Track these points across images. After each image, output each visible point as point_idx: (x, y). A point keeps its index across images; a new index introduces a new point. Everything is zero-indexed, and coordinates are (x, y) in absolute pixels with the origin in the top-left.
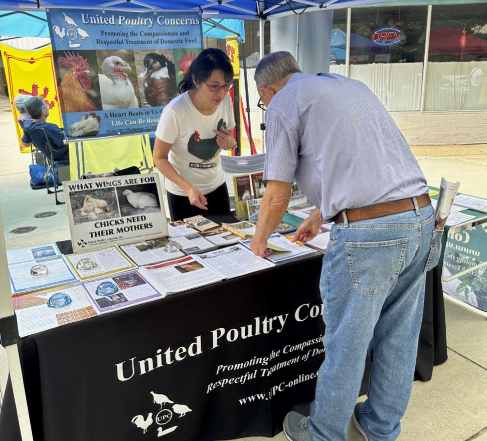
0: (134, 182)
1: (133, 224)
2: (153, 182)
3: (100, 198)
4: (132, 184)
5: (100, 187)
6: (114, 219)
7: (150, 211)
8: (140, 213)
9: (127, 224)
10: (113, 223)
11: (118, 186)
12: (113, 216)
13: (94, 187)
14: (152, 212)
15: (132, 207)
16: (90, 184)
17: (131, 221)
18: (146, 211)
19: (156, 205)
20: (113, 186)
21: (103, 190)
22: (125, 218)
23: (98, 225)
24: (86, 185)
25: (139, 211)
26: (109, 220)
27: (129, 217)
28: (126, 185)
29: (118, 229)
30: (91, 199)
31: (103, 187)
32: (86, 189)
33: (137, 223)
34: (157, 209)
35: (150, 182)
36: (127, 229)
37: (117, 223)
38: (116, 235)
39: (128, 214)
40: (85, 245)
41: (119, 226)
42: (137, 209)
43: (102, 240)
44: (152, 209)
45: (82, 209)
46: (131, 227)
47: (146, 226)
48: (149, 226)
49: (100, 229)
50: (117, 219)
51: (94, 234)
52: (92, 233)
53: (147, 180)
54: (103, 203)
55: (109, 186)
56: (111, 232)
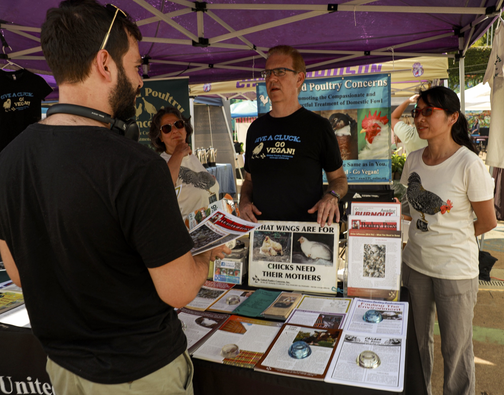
0: (311, 230)
1: (301, 272)
2: (331, 233)
3: (277, 240)
4: (309, 232)
5: (279, 231)
6: (285, 264)
7: (320, 264)
8: (310, 263)
9: (295, 272)
10: (284, 267)
11: (295, 232)
12: (285, 260)
13: (275, 229)
14: (323, 264)
15: (304, 255)
16: (272, 226)
17: (300, 270)
18: (317, 262)
19: (329, 258)
20: (290, 231)
21: (281, 233)
22: (295, 265)
23: (271, 266)
24: (268, 226)
25: (309, 261)
26: (281, 264)
27: (299, 265)
28: (304, 232)
29: (287, 274)
30: (270, 240)
31: (282, 231)
32: (268, 230)
33: (305, 273)
34: (329, 263)
35: (328, 233)
36: (294, 276)
37: (287, 268)
38: (284, 279)
39: (299, 261)
40: (258, 281)
41: (289, 272)
42: (308, 259)
43: (272, 281)
44: (324, 262)
45: (261, 248)
46: (299, 275)
47: (314, 278)
48: (316, 278)
49: (272, 270)
50: (288, 264)
51: (266, 273)
52: (264, 272)
53: (326, 230)
54: (278, 246)
55: (287, 231)
56: (280, 275)
